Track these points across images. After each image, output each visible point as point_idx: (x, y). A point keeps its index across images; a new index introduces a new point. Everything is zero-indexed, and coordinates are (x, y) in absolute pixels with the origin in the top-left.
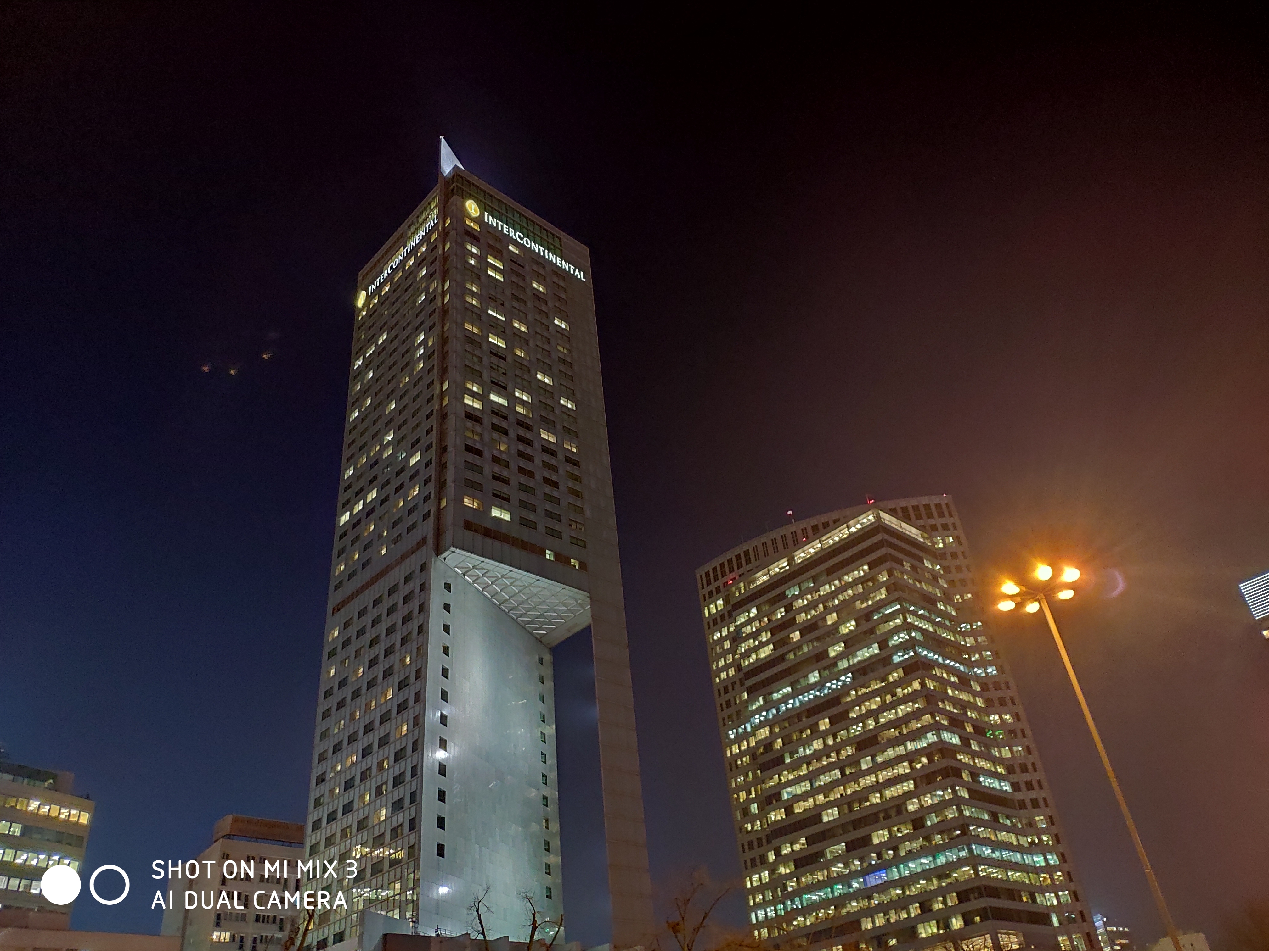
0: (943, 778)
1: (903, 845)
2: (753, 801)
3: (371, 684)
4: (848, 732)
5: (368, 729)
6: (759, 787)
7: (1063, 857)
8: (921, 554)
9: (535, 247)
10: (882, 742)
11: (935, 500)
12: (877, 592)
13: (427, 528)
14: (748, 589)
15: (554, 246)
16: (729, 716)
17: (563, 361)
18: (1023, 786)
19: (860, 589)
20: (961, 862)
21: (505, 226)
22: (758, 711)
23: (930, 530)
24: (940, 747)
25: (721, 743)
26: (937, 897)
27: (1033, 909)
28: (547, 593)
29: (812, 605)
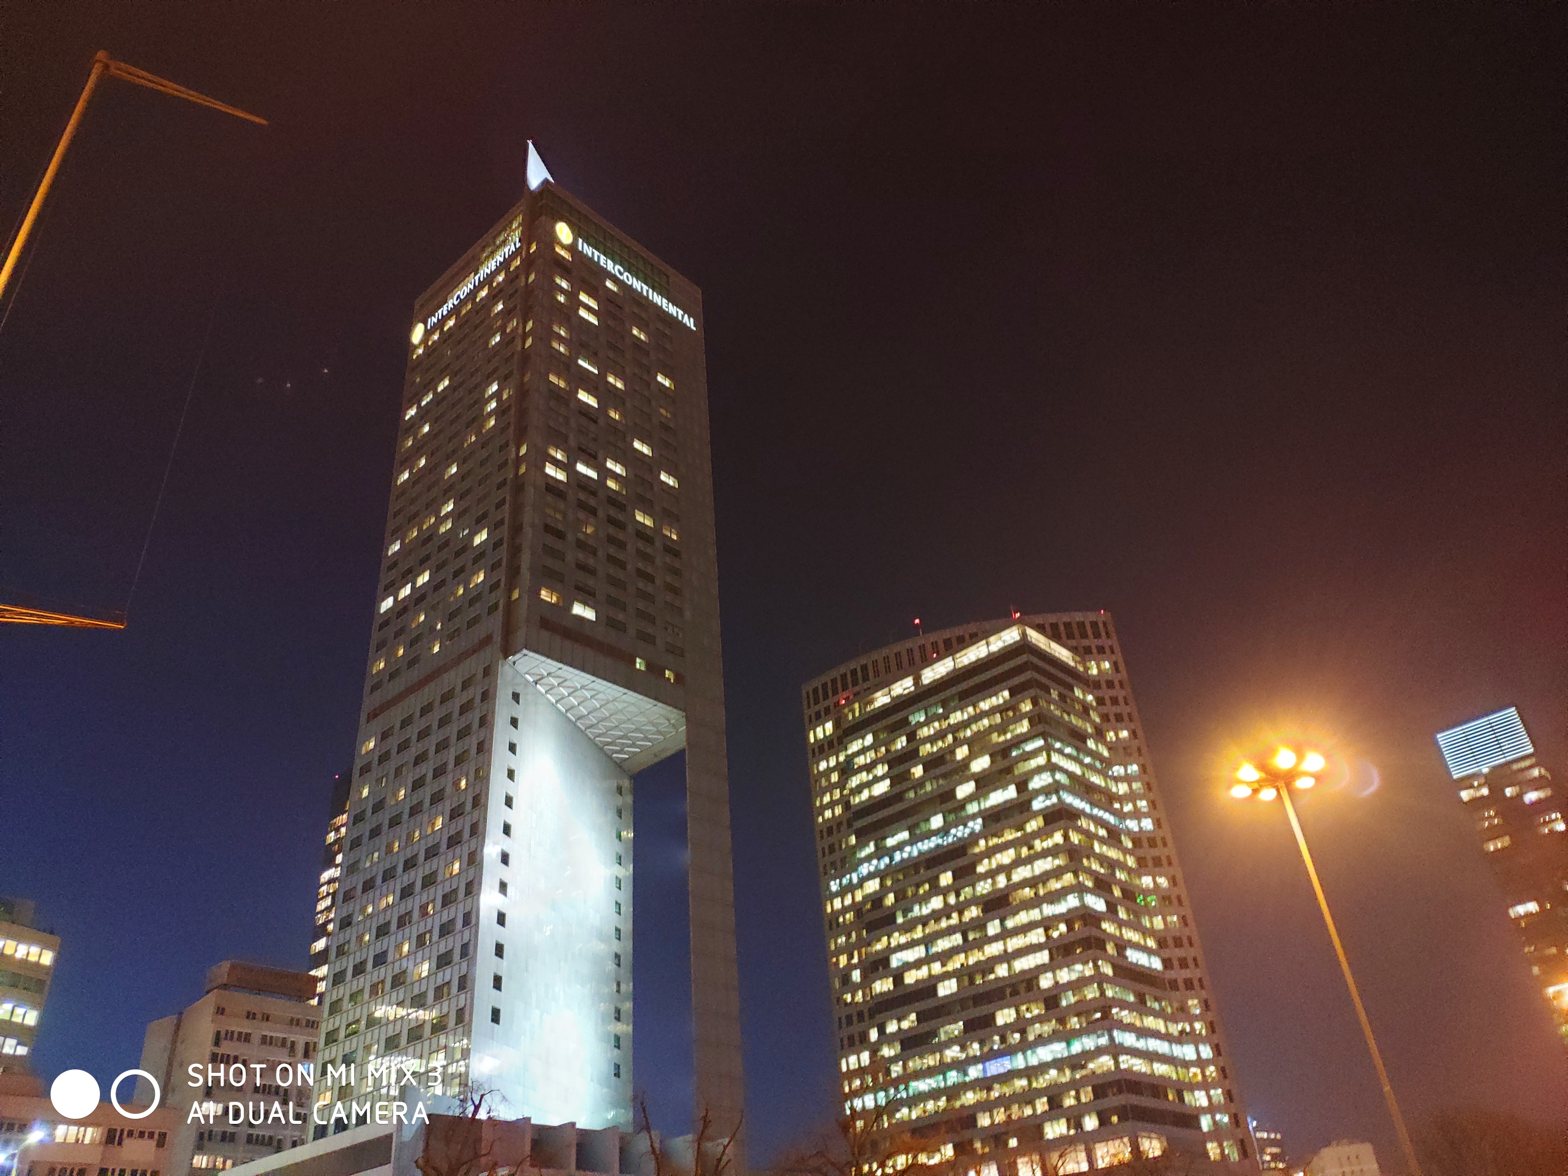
0: (1084, 950)
1: (1031, 1027)
2: (855, 967)
3: (415, 811)
4: (974, 889)
5: (410, 864)
6: (863, 950)
7: (1217, 1049)
8: (1069, 680)
9: (637, 285)
10: (1014, 903)
11: (1091, 617)
12: (1017, 724)
13: (494, 624)
14: (863, 712)
15: (660, 285)
16: (831, 863)
17: (665, 427)
18: (1176, 963)
19: (998, 719)
20: (1099, 1051)
21: (602, 257)
22: (868, 859)
23: (1083, 653)
24: (1083, 912)
25: (821, 896)
26: (1068, 1091)
27: (1178, 1109)
28: (632, 709)
29: (940, 735)
